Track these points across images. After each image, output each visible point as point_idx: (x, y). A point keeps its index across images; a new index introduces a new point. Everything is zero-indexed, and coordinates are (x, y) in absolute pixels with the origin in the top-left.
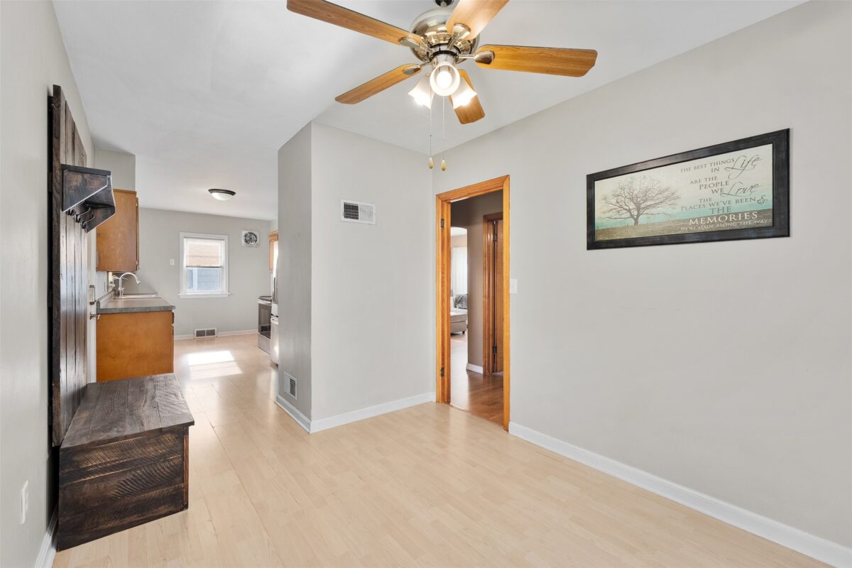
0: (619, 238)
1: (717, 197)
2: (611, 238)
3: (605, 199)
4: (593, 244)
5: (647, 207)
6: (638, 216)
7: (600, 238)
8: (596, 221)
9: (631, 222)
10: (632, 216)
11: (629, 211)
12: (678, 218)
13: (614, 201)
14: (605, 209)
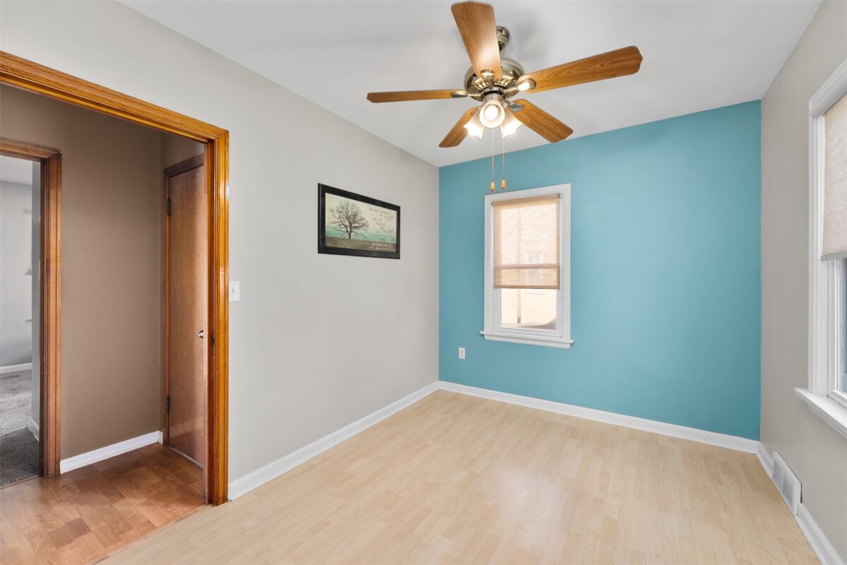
0: (340, 247)
1: (382, 233)
2: (335, 246)
3: (332, 211)
4: (324, 248)
5: (355, 227)
6: (351, 232)
7: (329, 244)
8: (326, 229)
9: (347, 236)
10: (347, 231)
11: (346, 226)
12: (368, 240)
13: (337, 216)
14: (332, 220)
